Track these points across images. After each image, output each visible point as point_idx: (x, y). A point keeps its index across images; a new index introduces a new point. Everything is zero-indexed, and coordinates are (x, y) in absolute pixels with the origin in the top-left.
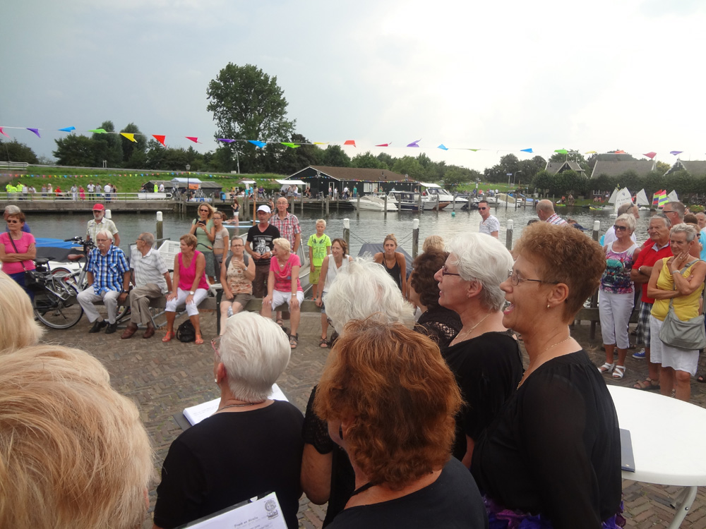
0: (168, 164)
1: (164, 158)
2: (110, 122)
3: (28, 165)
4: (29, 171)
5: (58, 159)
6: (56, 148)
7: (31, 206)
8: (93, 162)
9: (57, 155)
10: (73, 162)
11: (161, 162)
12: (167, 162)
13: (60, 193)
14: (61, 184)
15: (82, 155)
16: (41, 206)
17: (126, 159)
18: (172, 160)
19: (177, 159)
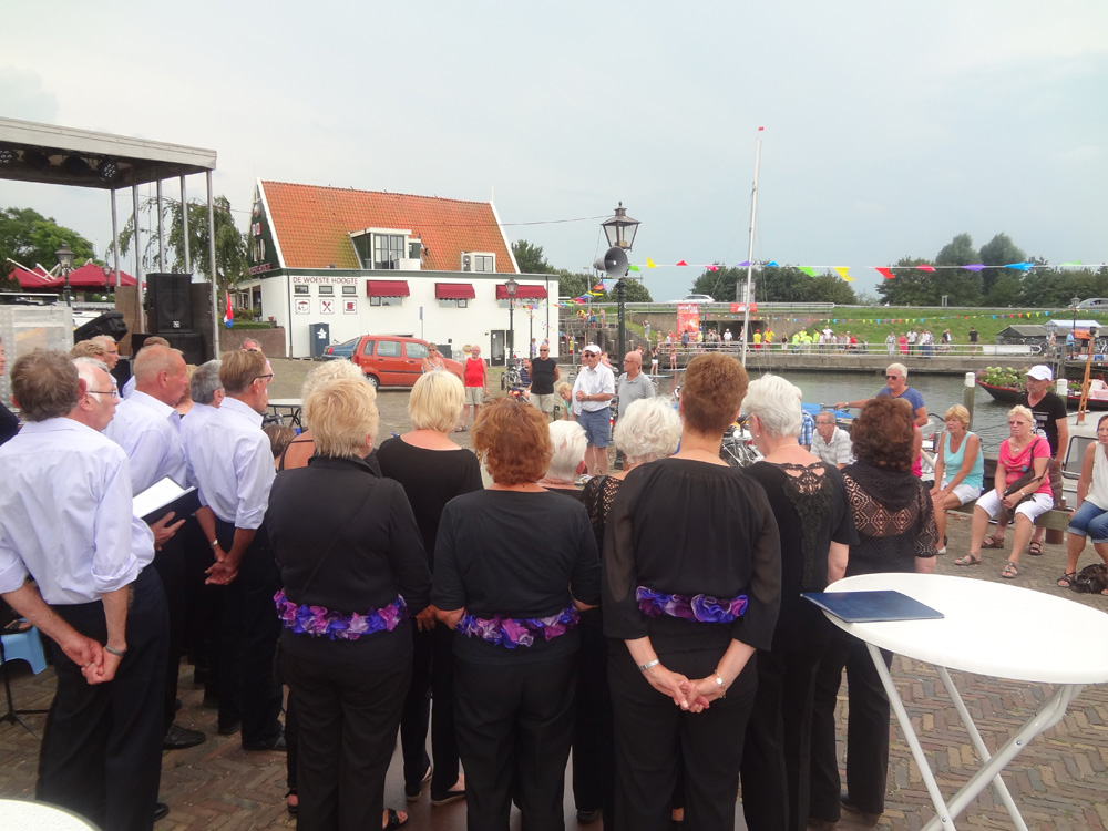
0: (1059, 297)
1: (1052, 286)
2: (965, 235)
3: (834, 305)
4: (834, 315)
5: (883, 295)
6: (880, 279)
7: (828, 362)
8: (933, 297)
9: (881, 289)
10: (904, 299)
11: (1045, 294)
12: (1056, 292)
13: (854, 345)
14: (875, 332)
15: (916, 288)
16: (840, 362)
17: (986, 291)
18: (1066, 289)
19: (1076, 287)
